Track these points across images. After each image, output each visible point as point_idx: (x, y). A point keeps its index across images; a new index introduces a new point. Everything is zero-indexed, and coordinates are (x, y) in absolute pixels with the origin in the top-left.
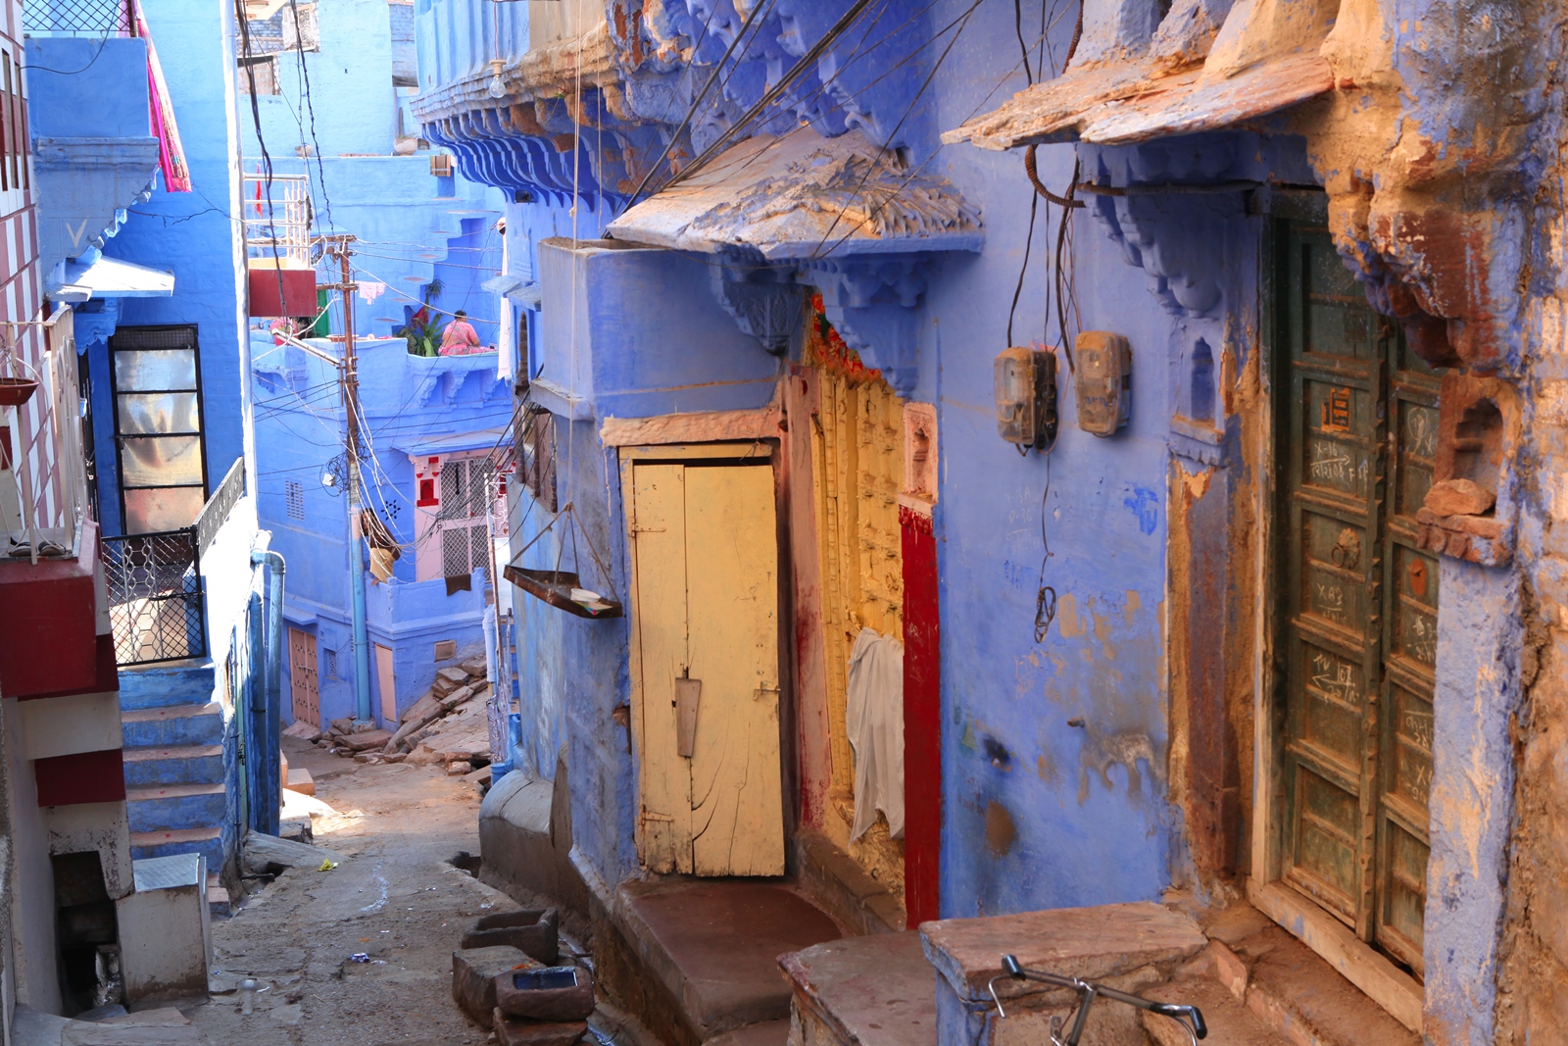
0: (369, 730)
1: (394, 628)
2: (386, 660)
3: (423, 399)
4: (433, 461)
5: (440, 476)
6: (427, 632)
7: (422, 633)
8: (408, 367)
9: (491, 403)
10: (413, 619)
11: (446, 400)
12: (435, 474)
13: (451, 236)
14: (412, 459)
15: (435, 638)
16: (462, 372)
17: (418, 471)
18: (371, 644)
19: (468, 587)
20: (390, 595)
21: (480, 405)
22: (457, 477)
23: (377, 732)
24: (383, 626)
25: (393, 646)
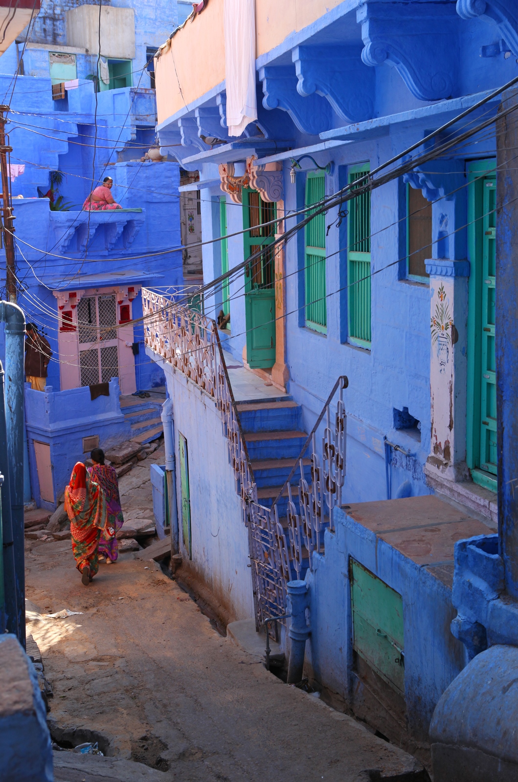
0: (31, 510)
1: (51, 427)
2: (44, 454)
3: (63, 247)
4: (72, 296)
5: (77, 308)
6: (77, 430)
7: (73, 431)
8: (51, 220)
9: (113, 252)
10: (65, 420)
11: (82, 248)
12: (73, 307)
13: (70, 136)
14: (55, 294)
15: (83, 434)
16: (94, 224)
17: (60, 304)
18: (31, 441)
19: (107, 393)
20: (47, 400)
21: (106, 253)
22: (89, 309)
23: (38, 511)
24: (41, 426)
25: (51, 442)
